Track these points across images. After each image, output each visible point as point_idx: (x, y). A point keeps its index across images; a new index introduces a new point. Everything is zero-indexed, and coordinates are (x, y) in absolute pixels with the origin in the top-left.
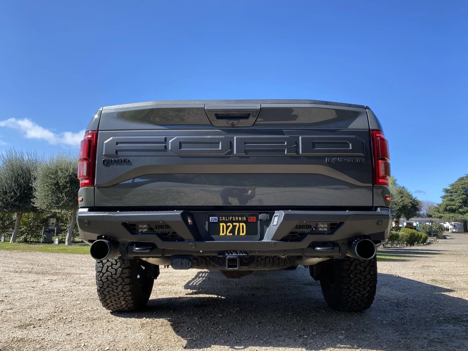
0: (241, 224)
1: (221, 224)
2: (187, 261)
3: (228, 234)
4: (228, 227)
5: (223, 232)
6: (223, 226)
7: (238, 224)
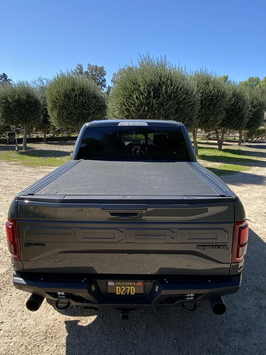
0: (131, 287)
1: (117, 287)
2: (94, 310)
3: (122, 294)
4: (122, 289)
5: (119, 292)
6: (118, 288)
7: (129, 287)
